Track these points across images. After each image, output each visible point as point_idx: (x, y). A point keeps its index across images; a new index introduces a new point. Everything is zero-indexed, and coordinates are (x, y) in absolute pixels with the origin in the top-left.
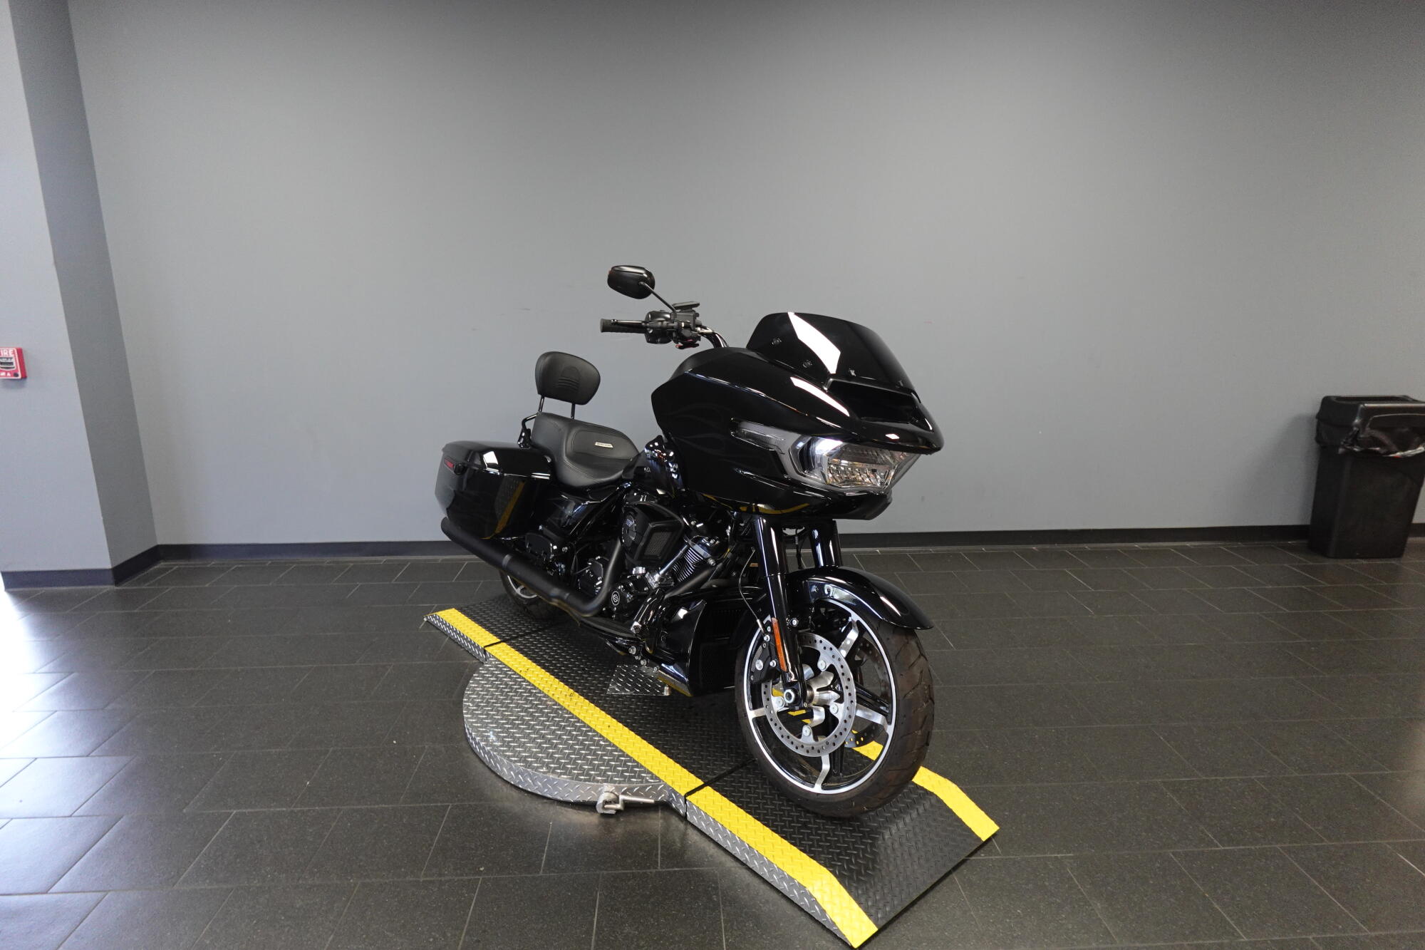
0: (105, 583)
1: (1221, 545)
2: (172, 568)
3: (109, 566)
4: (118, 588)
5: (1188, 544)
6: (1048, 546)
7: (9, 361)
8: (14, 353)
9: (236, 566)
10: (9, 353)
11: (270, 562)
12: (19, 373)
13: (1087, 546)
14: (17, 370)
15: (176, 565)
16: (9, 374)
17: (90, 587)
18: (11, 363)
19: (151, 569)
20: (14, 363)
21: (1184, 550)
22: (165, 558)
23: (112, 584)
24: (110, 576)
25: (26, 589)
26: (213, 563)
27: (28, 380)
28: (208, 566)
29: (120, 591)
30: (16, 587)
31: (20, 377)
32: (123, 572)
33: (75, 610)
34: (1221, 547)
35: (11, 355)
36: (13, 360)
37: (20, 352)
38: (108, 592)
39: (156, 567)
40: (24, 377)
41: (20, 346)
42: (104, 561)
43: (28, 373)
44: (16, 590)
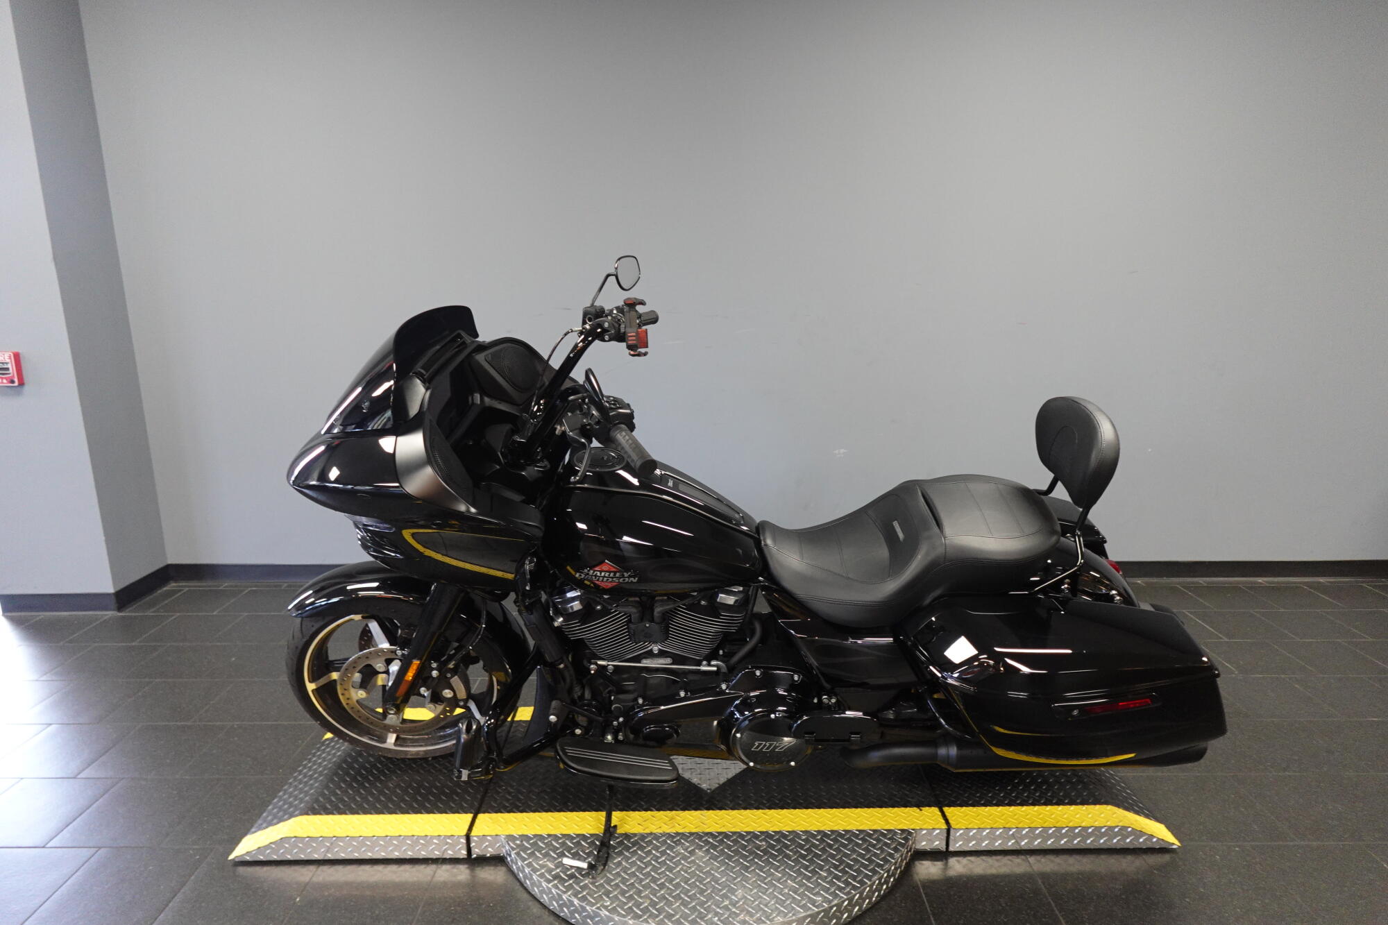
0: (106, 609)
1: (1363, 582)
2: (180, 591)
3: (111, 590)
4: (121, 614)
5: (1322, 580)
6: (1154, 580)
7: (5, 366)
8: (10, 358)
9: (250, 589)
10: (4, 357)
11: (286, 585)
12: (16, 380)
13: (1202, 581)
14: (13, 376)
15: (185, 586)
16: (5, 381)
17: (91, 613)
18: (8, 369)
19: (159, 592)
20: (11, 369)
21: (1318, 587)
22: (176, 579)
23: (114, 610)
24: (113, 600)
25: (23, 614)
26: (226, 584)
27: (26, 388)
28: (220, 588)
29: (123, 617)
30: (15, 611)
31: (16, 384)
32: (127, 597)
33: (71, 642)
34: (1364, 585)
35: (8, 361)
36: (9, 366)
37: (17, 357)
38: (110, 619)
39: (165, 589)
40: (22, 383)
41: (16, 350)
42: (106, 585)
43: (26, 380)
44: (14, 614)
